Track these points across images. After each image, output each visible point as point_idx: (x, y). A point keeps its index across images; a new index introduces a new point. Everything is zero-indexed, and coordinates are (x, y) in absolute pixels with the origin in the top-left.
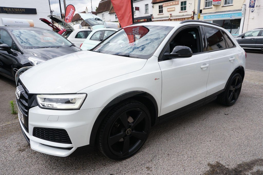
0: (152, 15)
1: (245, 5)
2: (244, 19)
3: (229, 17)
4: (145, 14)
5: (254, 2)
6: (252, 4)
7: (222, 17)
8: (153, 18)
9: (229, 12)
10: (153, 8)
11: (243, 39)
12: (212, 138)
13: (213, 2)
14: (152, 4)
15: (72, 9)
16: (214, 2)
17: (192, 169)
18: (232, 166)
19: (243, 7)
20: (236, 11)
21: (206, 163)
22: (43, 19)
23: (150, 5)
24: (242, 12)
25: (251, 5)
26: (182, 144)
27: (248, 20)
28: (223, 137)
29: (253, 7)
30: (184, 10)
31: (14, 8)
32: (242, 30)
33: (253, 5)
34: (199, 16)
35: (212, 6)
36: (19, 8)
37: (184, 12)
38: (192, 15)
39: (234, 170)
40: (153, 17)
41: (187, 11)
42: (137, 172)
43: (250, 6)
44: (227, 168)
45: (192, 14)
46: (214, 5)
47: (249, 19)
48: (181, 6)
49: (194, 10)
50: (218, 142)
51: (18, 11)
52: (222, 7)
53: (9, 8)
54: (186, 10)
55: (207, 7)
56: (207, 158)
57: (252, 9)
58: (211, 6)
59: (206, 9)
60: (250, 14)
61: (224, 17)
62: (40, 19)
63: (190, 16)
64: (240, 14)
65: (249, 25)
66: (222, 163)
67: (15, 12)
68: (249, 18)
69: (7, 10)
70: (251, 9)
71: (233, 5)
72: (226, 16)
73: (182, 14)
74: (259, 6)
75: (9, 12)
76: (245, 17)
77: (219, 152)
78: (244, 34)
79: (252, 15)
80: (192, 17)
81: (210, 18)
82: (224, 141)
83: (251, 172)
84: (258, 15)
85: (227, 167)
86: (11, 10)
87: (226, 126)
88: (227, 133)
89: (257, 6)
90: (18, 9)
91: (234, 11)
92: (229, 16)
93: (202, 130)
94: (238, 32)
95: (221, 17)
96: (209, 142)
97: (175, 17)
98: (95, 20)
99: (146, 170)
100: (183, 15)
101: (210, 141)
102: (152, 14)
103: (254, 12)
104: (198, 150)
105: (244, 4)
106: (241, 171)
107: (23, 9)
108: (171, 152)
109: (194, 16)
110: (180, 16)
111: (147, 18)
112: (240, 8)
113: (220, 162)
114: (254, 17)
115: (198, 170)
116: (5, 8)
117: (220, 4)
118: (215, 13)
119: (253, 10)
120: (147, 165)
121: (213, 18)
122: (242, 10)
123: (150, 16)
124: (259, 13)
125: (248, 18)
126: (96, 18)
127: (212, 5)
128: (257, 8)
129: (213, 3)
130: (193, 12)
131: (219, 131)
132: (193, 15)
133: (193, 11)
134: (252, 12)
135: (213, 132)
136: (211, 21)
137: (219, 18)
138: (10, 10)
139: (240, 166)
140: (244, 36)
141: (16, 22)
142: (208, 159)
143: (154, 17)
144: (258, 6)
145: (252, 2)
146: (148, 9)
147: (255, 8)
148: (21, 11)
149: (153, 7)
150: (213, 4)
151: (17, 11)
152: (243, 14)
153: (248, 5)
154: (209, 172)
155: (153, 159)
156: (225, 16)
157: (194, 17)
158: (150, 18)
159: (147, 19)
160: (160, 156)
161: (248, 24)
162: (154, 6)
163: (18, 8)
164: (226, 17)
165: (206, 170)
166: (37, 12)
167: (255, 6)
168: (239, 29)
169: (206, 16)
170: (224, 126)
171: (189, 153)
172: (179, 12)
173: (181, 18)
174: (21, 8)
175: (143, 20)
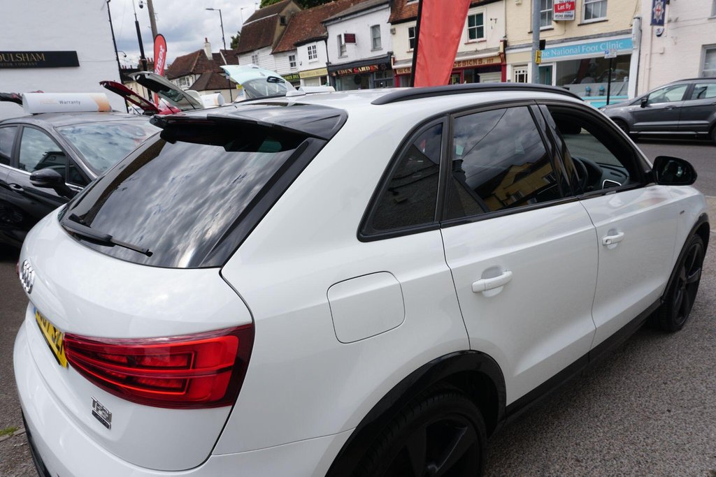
0: (391, 54)
1: (639, 18)
2: (640, 54)
3: (600, 50)
4: (372, 51)
5: (663, 11)
6: (658, 17)
7: (581, 52)
8: (395, 62)
9: (598, 37)
10: (394, 34)
11: (646, 108)
13: (555, 14)
14: (390, 24)
15: (161, 47)
16: (558, 14)
19: (634, 23)
20: (617, 34)
22: (111, 82)
23: (385, 28)
24: (633, 36)
25: (655, 17)
26: (598, 424)
27: (648, 56)
28: (696, 397)
29: (661, 23)
30: (478, 37)
31: (14, 53)
32: (637, 85)
33: (661, 18)
34: (538, 57)
35: (554, 25)
36: (30, 53)
37: (479, 42)
38: (502, 50)
40: (394, 59)
41: (485, 41)
43: (654, 22)
45: (499, 48)
46: (557, 22)
47: (653, 56)
48: (469, 26)
49: (505, 37)
50: (692, 414)
51: (26, 59)
52: (579, 25)
54: (482, 36)
56: (684, 464)
57: (659, 30)
58: (550, 24)
60: (654, 42)
61: (585, 52)
62: (101, 83)
63: (496, 53)
64: (628, 43)
65: (652, 70)
67: (20, 64)
68: (653, 52)
70: (656, 28)
71: (607, 21)
72: (590, 49)
73: (472, 48)
74: (676, 20)
75: (2, 64)
76: (640, 51)
77: (705, 441)
78: (648, 96)
79: (664, 43)
80: (500, 54)
81: (550, 55)
82: (705, 408)
84: (676, 43)
86: (6, 58)
87: (690, 364)
88: (702, 383)
89: (669, 21)
90: (25, 56)
91: (611, 34)
92: (599, 48)
93: (633, 380)
94: (625, 88)
95: (578, 53)
98: (268, 81)
100: (476, 51)
101: (669, 411)
102: (390, 51)
103: (662, 36)
104: (649, 441)
105: (637, 16)
107: (40, 53)
108: (580, 452)
109: (507, 52)
110: (467, 54)
111: (380, 62)
112: (627, 27)
114: (664, 49)
117: (573, 18)
118: (562, 41)
119: (661, 31)
121: (557, 56)
122: (633, 32)
123: (387, 57)
124: (676, 38)
125: (648, 52)
126: (269, 78)
127: (553, 23)
128: (671, 25)
129: (556, 16)
130: (502, 43)
131: (679, 381)
132: (504, 51)
133: (503, 39)
134: (659, 36)
135: (665, 384)
136: (552, 62)
137: (572, 54)
138: (3, 57)
140: (647, 100)
141: (61, 102)
142: (687, 463)
143: (397, 59)
144: (673, 20)
145: (658, 10)
146: (380, 38)
147: (665, 25)
148: (34, 61)
149: (393, 32)
150: (555, 19)
151: (23, 62)
152: (635, 42)
153: (647, 19)
156: (588, 49)
157: (507, 56)
158: (387, 61)
159: (379, 66)
160: (557, 467)
161: (650, 69)
162: (394, 29)
163: (24, 53)
164: (591, 52)
166: (79, 60)
167: (666, 21)
168: (628, 81)
170: (686, 364)
171: (630, 450)
172: (466, 44)
173: (471, 60)
174: (34, 53)
175: (368, 68)
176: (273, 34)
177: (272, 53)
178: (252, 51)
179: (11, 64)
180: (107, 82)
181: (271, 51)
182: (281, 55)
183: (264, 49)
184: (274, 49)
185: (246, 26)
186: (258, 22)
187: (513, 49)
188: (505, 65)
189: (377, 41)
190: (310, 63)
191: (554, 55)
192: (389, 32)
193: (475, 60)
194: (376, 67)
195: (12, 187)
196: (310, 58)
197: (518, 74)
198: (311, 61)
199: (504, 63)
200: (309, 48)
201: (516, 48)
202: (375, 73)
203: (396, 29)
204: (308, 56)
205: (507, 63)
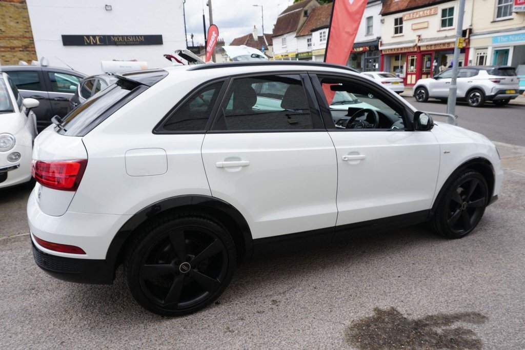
0: (379, 38)
4: (366, 36)
8: (381, 45)
10: (383, 23)
12: (405, 272)
13: (514, 7)
14: (381, 16)
16: (517, 6)
17: (344, 312)
18: (416, 316)
21: (372, 307)
23: (377, 18)
26: (346, 275)
28: (427, 274)
30: (449, 26)
31: (127, 36)
34: (460, 43)
35: (514, 16)
36: (135, 36)
37: (449, 30)
38: (467, 36)
39: (416, 322)
40: (381, 42)
41: (454, 29)
42: (255, 304)
44: (405, 318)
46: (516, 13)
48: (443, 17)
49: (471, 25)
50: (413, 280)
51: (133, 40)
53: (120, 36)
54: (451, 25)
55: (500, 17)
56: (378, 301)
58: (510, 15)
59: (498, 21)
62: (164, 56)
66: (401, 310)
67: (129, 43)
69: (116, 39)
73: (443, 34)
75: (120, 43)
77: (405, 294)
80: (466, 39)
81: (508, 41)
82: (426, 280)
83: (445, 328)
85: (405, 316)
86: (123, 39)
88: (440, 268)
90: (133, 38)
93: (394, 259)
96: (397, 278)
97: (427, 41)
98: (252, 57)
99: (271, 303)
100: (446, 37)
101: (399, 277)
102: (379, 36)
104: (369, 288)
106: (426, 325)
107: (141, 36)
108: (320, 285)
109: (471, 38)
110: (438, 39)
111: (370, 44)
113: (398, 308)
115: (352, 314)
116: (113, 36)
118: (520, 29)
120: (275, 298)
121: (514, 41)
123: (376, 41)
127: (514, 14)
129: (515, 8)
130: (468, 30)
131: (425, 264)
132: (469, 37)
133: (469, 27)
135: (413, 264)
136: (509, 46)
138: (121, 39)
139: (431, 318)
142: (380, 301)
143: (383, 43)
146: (372, 26)
148: (137, 41)
149: (382, 21)
150: (514, 11)
151: (131, 41)
154: (369, 319)
155: (288, 291)
157: (471, 41)
158: (375, 44)
159: (370, 47)
160: (300, 288)
162: (384, 20)
163: (133, 36)
165: (367, 316)
166: (163, 41)
169: (499, 38)
171: (352, 289)
172: (438, 31)
173: (441, 44)
174: (138, 36)
175: (361, 49)
176: (298, 23)
177: (296, 37)
178: (282, 35)
179: (125, 43)
181: (295, 35)
182: (302, 38)
183: (291, 33)
184: (297, 33)
185: (280, 18)
186: (289, 14)
187: (477, 35)
188: (469, 48)
189: (370, 28)
190: (320, 44)
191: (512, 41)
192: (380, 21)
193: (444, 44)
194: (368, 48)
196: (321, 40)
197: (479, 55)
198: (321, 42)
199: (468, 47)
200: (321, 33)
201: (479, 35)
202: (366, 53)
203: (385, 20)
204: (319, 39)
205: (471, 46)
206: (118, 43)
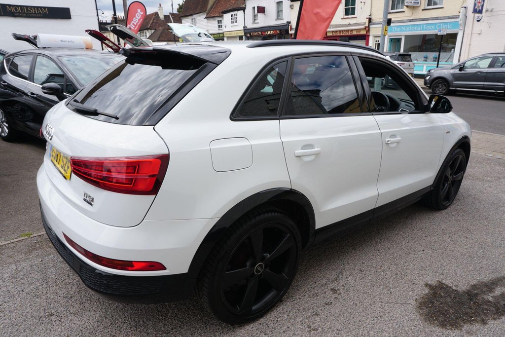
0: (289, 23)
1: (465, 7)
2: (464, 33)
3: (436, 29)
4: (276, 20)
5: (482, 3)
6: (479, 7)
7: (423, 30)
8: (291, 29)
9: (436, 19)
10: (292, 8)
11: (462, 72)
12: (425, 246)
14: (289, 1)
15: (139, 11)
17: (401, 292)
18: (463, 287)
19: (461, 11)
20: (449, 18)
21: (422, 283)
22: (93, 31)
23: (286, 3)
24: (460, 20)
25: (476, 8)
26: (379, 254)
27: (470, 35)
28: (443, 245)
29: (480, 12)
30: (351, 15)
31: (27, 7)
32: (460, 55)
33: (480, 8)
34: (386, 30)
35: (405, 9)
36: (38, 7)
37: (352, 18)
38: (367, 25)
39: (466, 293)
40: (291, 26)
41: (356, 17)
42: (318, 296)
43: (475, 11)
44: (456, 290)
45: (365, 23)
46: (407, 6)
47: (473, 35)
48: (346, 6)
49: (370, 15)
50: (436, 253)
51: (35, 11)
52: (423, 10)
53: (18, 6)
54: (354, 14)
55: (394, 9)
56: (423, 276)
57: (478, 17)
58: (402, 8)
59: (393, 13)
60: (475, 25)
61: (426, 29)
62: (86, 31)
63: (363, 27)
64: (456, 25)
65: (471, 45)
66: (447, 282)
67: (30, 15)
68: (473, 32)
69: (13, 10)
70: (477, 15)
71: (443, 8)
72: (430, 27)
73: (346, 22)
74: (492, 11)
75: (18, 14)
76: (464, 31)
77: (439, 266)
78: (464, 63)
79: (478, 27)
80: (366, 27)
81: (401, 31)
82: (446, 251)
83: (492, 295)
84: (490, 27)
85: (455, 288)
86: (22, 11)
87: (445, 228)
88: (449, 238)
89: (487, 11)
90: (34, 9)
91: (445, 18)
92: (435, 27)
93: (407, 234)
94: (451, 57)
95: (421, 30)
96: (422, 252)
97: (333, 28)
98: (199, 35)
99: (331, 293)
100: (349, 24)
101: (423, 250)
102: (289, 21)
103: (481, 21)
104: (406, 264)
105: (464, 5)
106: (477, 295)
107: (45, 8)
108: (363, 267)
109: (370, 26)
110: (342, 26)
111: (280, 28)
112: (456, 14)
113: (444, 281)
114: (481, 30)
115: (411, 293)
116: (10, 6)
117: (419, 5)
118: (410, 21)
119: (480, 18)
120: (331, 286)
121: (405, 31)
122: (460, 17)
123: (286, 25)
124: (490, 23)
125: (470, 33)
127: (405, 7)
128: (488, 14)
129: (407, 2)
130: (368, 20)
131: (435, 236)
132: (369, 25)
133: (369, 17)
134: (478, 21)
135: (426, 237)
136: (401, 36)
137: (416, 30)
138: (19, 9)
139: (474, 287)
140: (464, 66)
141: (61, 41)
142: (425, 276)
143: (293, 27)
144: (490, 10)
145: (479, 3)
146: (282, 11)
147: (484, 13)
148: (40, 13)
150: (406, 4)
151: (33, 13)
152: (461, 25)
153: (471, 8)
154: (428, 295)
155: (338, 277)
156: (428, 28)
157: (370, 29)
158: (286, 28)
159: (280, 31)
160: (348, 273)
161: (470, 44)
162: (293, 5)
163: (34, 7)
164: (430, 30)
165: (424, 293)
166: (71, 14)
167: (484, 10)
168: (454, 52)
169: (393, 28)
170: (443, 227)
171: (393, 268)
172: (342, 19)
173: (345, 31)
174: (41, 8)
175: (272, 32)
176: (208, 4)
177: (206, 18)
178: (191, 15)
179: (25, 15)
180: (91, 31)
181: (205, 16)
182: (212, 19)
183: (200, 14)
184: (207, 14)
187: (375, 24)
188: (369, 36)
189: (280, 13)
190: (232, 26)
191: (404, 31)
192: (289, 7)
193: (348, 31)
194: (278, 32)
195: (29, 94)
196: (232, 22)
197: (377, 42)
198: (233, 24)
199: (368, 34)
200: (232, 16)
201: (377, 24)
202: (277, 36)
203: (294, 5)
204: (231, 21)
205: (370, 34)
206: (16, 14)
